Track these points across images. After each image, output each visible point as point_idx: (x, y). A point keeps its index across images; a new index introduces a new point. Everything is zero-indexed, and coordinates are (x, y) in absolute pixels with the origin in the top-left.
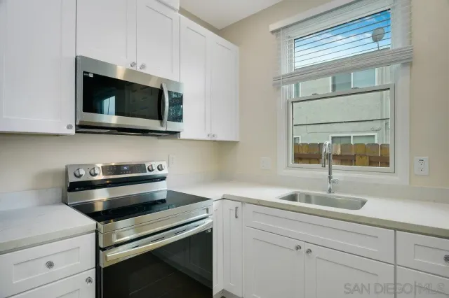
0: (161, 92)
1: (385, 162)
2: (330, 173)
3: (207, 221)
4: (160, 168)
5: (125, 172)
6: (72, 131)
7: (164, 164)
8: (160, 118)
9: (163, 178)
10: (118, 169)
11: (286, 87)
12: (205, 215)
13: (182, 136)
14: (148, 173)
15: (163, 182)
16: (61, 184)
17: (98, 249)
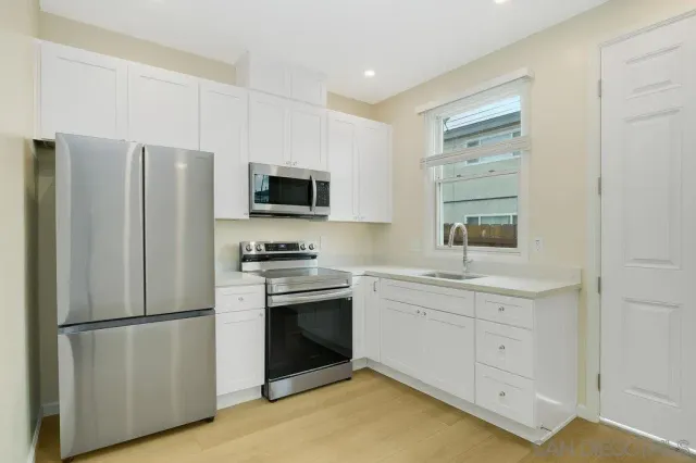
0: (310, 182)
1: (512, 243)
2: (465, 254)
3: (347, 290)
4: (311, 248)
5: (282, 249)
6: (247, 217)
7: (315, 244)
8: (309, 203)
9: (314, 257)
10: (276, 246)
11: (433, 169)
12: (345, 285)
13: (330, 218)
14: (300, 251)
15: (315, 260)
16: (237, 256)
17: (267, 295)
